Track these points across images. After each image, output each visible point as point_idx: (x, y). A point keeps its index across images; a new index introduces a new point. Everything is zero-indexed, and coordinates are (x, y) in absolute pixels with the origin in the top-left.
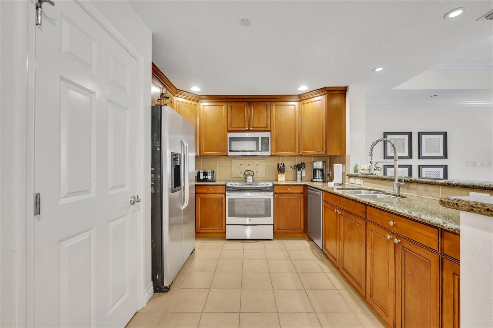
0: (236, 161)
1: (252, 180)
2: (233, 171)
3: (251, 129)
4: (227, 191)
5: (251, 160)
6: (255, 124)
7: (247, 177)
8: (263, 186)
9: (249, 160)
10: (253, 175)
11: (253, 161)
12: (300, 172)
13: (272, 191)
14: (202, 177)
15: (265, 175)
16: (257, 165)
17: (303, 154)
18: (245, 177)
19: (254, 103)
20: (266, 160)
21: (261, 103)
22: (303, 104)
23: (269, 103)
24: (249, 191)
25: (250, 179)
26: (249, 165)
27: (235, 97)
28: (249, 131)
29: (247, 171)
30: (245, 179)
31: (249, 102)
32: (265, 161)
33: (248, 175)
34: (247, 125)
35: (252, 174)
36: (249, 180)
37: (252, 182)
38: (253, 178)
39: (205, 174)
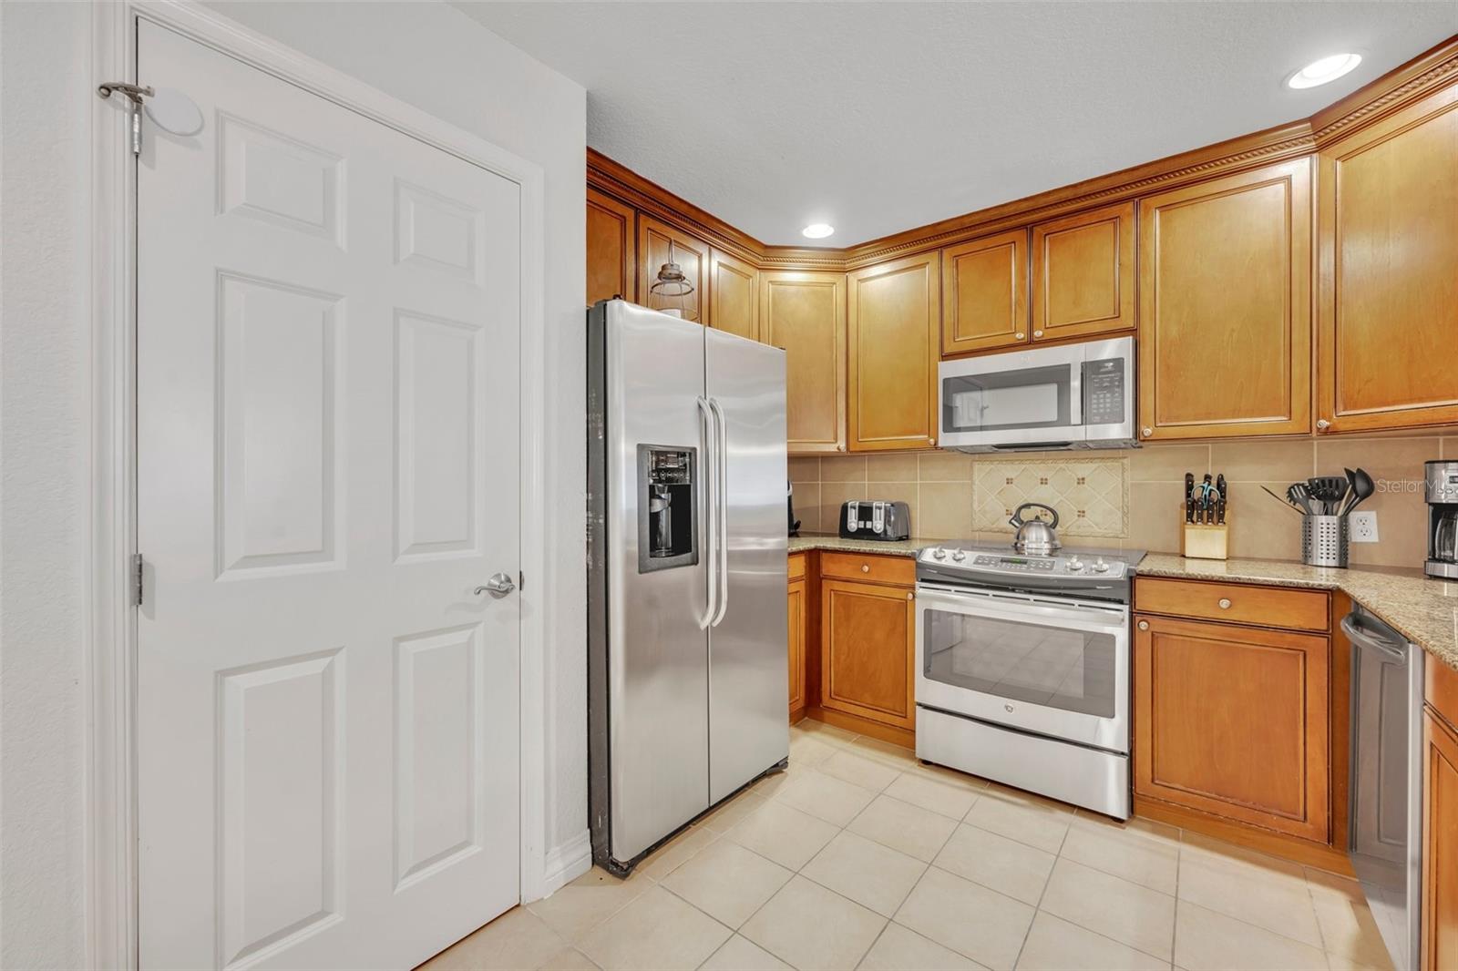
0: (987, 467)
1: (1047, 546)
2: (975, 505)
3: (1038, 333)
4: (923, 580)
5: (1055, 460)
6: (1055, 311)
7: (1025, 530)
8: (1075, 575)
9: (1043, 461)
10: (1054, 525)
11: (1062, 465)
12: (1334, 520)
13: (1121, 602)
14: (853, 524)
15: (1119, 526)
16: (1081, 481)
17: (1342, 427)
18: (1015, 530)
19: (1053, 226)
20: (1125, 461)
21: (1086, 218)
22: (1345, 158)
23: (1129, 207)
24: (1013, 591)
25: (1037, 540)
26: (1044, 481)
27: (967, 222)
28: (1031, 343)
29: (1027, 506)
30: (1016, 540)
31: (1029, 228)
32: (1123, 464)
33: (1029, 523)
34: (1023, 322)
35: (1049, 519)
36: (1034, 546)
37: (1048, 552)
38: (1052, 538)
39: (865, 513)
